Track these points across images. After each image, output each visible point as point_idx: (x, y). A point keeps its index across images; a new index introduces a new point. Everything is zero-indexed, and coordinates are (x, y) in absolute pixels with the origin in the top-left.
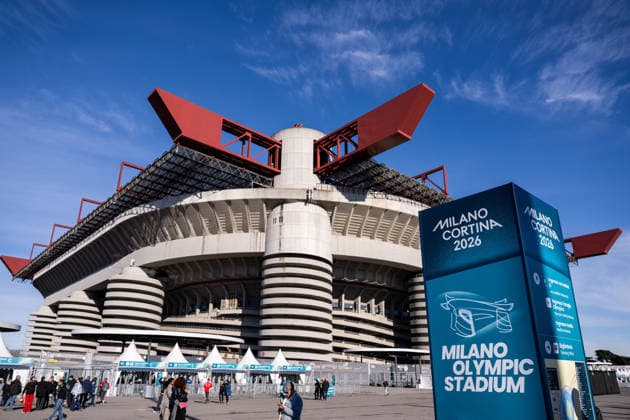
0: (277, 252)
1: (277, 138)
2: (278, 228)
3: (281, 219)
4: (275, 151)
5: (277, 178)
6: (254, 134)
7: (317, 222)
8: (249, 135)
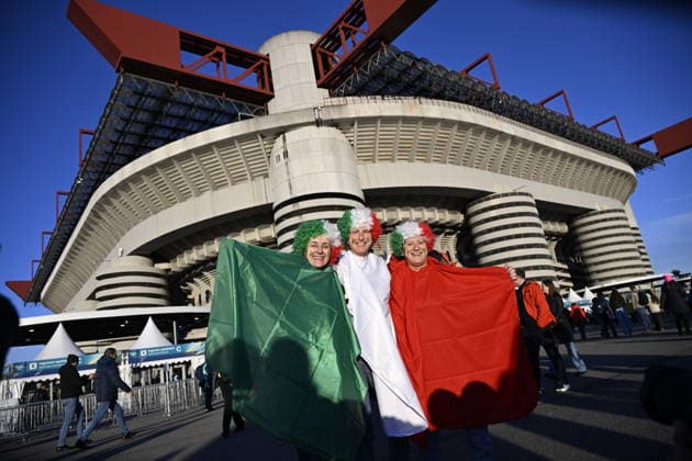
0: (288, 197)
1: (263, 52)
2: (284, 167)
3: (286, 154)
4: (262, 68)
5: (271, 104)
6: (229, 49)
7: (334, 149)
8: (223, 50)
